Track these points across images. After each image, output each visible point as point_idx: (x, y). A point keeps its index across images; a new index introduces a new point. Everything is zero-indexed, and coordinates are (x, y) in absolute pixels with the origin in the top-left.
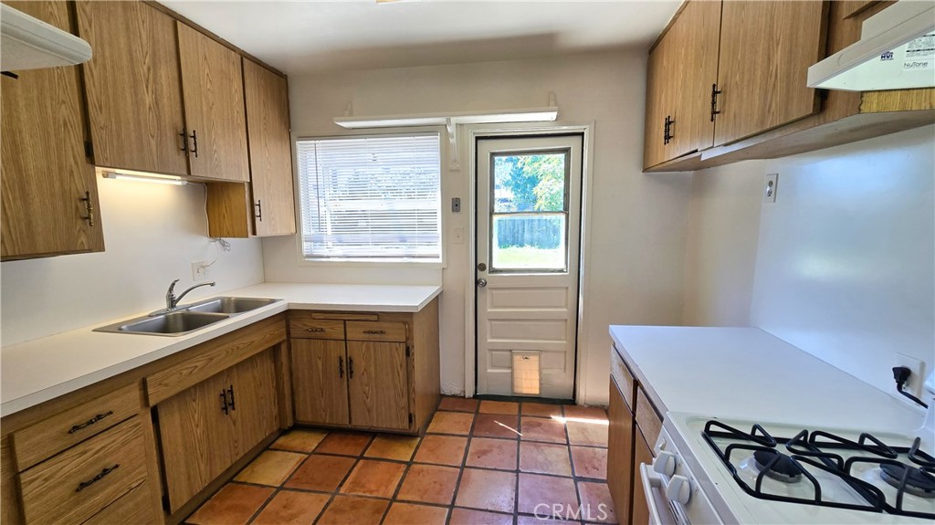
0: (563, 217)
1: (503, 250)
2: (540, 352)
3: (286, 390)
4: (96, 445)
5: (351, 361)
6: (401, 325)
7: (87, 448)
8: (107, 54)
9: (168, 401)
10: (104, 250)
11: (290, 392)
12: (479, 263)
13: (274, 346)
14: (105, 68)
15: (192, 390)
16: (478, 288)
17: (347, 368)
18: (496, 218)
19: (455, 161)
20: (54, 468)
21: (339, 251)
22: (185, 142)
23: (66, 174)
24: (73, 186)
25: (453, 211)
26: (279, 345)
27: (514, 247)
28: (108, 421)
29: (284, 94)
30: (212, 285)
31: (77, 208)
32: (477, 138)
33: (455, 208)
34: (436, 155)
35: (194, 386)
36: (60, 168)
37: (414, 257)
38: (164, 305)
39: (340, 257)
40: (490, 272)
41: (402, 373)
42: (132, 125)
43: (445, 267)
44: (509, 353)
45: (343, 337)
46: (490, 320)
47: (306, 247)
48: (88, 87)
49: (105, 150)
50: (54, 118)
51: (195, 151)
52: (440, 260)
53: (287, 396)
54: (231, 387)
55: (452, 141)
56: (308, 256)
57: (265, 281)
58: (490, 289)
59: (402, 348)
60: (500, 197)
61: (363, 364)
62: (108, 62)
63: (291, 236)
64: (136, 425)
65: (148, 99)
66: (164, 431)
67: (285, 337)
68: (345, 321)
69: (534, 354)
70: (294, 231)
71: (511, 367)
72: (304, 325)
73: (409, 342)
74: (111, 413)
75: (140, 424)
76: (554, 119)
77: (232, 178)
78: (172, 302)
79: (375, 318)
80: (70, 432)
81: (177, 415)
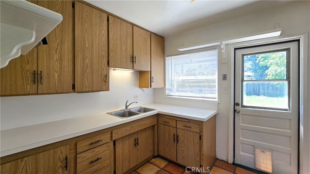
0: (286, 82)
1: (249, 97)
2: (271, 150)
3: (156, 142)
4: (97, 150)
5: (178, 136)
6: (198, 126)
7: (94, 150)
8: (115, 37)
9: (118, 139)
10: (109, 91)
11: (157, 143)
12: (235, 103)
13: (153, 125)
14: (114, 41)
15: (126, 137)
16: (235, 113)
17: (176, 139)
18: (245, 83)
19: (224, 59)
20: (85, 155)
21: (178, 94)
22: (133, 59)
23: (102, 69)
24: (103, 73)
25: (223, 80)
26: (155, 125)
27: (255, 96)
28: (100, 143)
29: (163, 43)
30: (137, 103)
31: (104, 79)
32: (235, 49)
33: (224, 78)
34: (216, 58)
35: (127, 136)
36: (101, 68)
37: (205, 98)
38: (124, 108)
39: (177, 96)
40: (242, 107)
41: (198, 146)
42: (119, 55)
43: (219, 103)
44: (252, 147)
45: (175, 126)
46: (242, 129)
47: (167, 92)
48: (110, 46)
49: (112, 63)
50: (101, 55)
51: (135, 62)
52: (217, 100)
53: (156, 144)
54: (138, 138)
55: (223, 51)
56: (168, 95)
57: (154, 102)
58: (242, 114)
59: (198, 136)
60: (247, 75)
61: (182, 138)
62: (115, 39)
63: (163, 88)
64: (108, 146)
65: (124, 48)
66: (116, 149)
67: (156, 123)
68: (176, 120)
69: (268, 151)
70: (163, 86)
71: (254, 154)
72: (163, 119)
73: (201, 133)
74: (101, 141)
75: (109, 145)
76: (279, 35)
77: (145, 70)
78: (127, 107)
79: (187, 121)
80: (90, 145)
81: (121, 144)
